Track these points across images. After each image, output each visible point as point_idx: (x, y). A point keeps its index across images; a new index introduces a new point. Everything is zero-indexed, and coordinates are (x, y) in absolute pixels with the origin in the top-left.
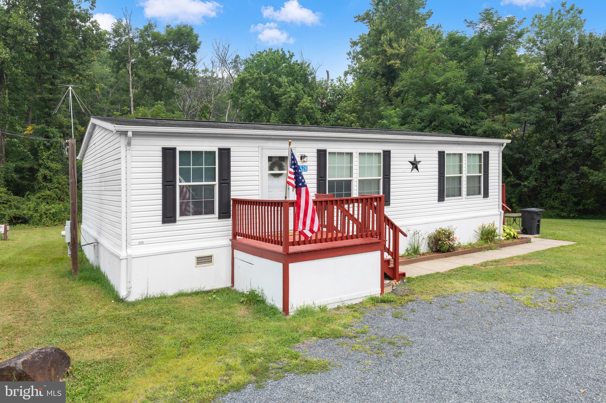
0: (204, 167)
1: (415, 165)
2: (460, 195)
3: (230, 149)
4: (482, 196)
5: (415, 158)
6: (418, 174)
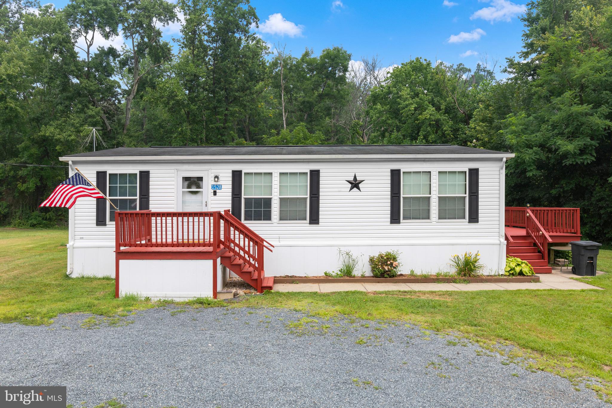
0: (128, 185)
1: (355, 184)
2: (428, 218)
3: (149, 171)
4: (467, 220)
5: (355, 177)
6: (359, 193)
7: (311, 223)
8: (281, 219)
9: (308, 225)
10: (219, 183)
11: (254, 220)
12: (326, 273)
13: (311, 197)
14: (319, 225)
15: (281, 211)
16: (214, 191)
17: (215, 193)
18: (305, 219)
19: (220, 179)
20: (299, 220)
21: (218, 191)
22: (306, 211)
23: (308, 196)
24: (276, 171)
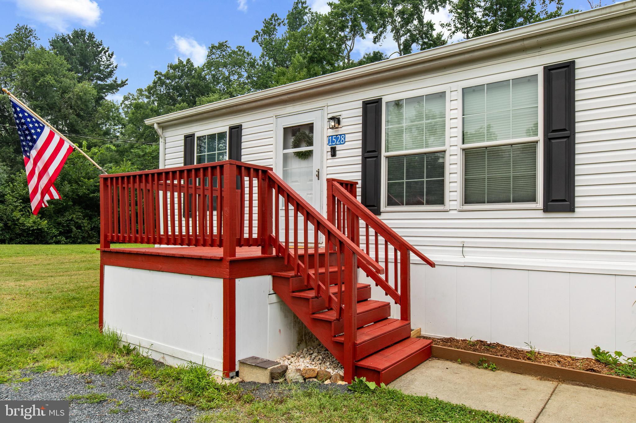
7: (546, 209)
8: (467, 200)
9: (541, 214)
10: (341, 131)
11: (407, 204)
12: (597, 352)
13: (548, 140)
14: (575, 215)
15: (467, 182)
16: (332, 148)
17: (333, 152)
18: (533, 199)
19: (343, 122)
20: (515, 201)
21: (338, 147)
22: (534, 177)
23: (540, 137)
24: (454, 86)
